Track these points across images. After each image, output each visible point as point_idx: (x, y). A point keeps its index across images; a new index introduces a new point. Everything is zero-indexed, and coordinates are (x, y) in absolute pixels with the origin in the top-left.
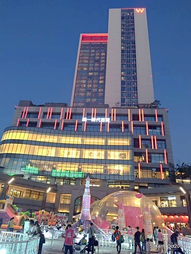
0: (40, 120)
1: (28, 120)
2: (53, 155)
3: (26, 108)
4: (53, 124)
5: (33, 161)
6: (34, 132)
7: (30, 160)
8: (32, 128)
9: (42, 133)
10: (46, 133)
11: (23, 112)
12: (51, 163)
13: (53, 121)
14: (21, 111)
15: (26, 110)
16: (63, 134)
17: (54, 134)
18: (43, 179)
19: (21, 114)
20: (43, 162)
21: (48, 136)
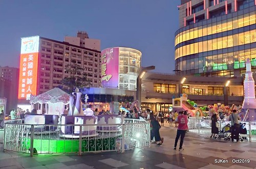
0: (206, 10)
1: (194, 16)
2: (231, 45)
3: (189, 4)
4: (223, 9)
5: (210, 58)
6: (203, 26)
7: (207, 58)
8: (200, 23)
9: (212, 24)
10: (217, 23)
11: (187, 9)
12: (231, 54)
13: (223, 5)
14: (185, 9)
15: (189, 5)
16: (238, 17)
17: (227, 20)
18: (225, 74)
19: (185, 12)
20: (220, 56)
21: (220, 26)
